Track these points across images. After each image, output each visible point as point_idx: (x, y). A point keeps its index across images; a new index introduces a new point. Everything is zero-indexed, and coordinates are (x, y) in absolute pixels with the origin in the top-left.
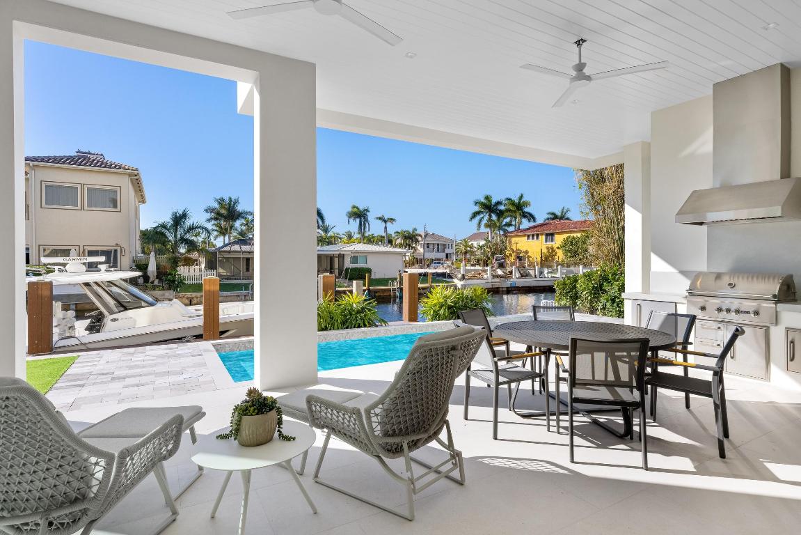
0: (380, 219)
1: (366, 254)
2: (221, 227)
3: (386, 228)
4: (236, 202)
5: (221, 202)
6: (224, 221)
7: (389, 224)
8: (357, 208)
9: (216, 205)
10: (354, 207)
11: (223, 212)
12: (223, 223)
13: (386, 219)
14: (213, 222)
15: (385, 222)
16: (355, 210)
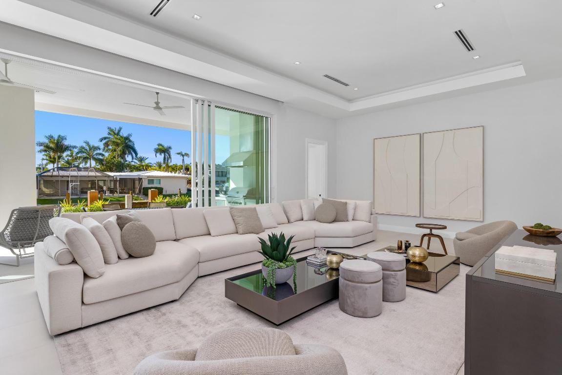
0: (179, 154)
1: (160, 178)
2: (50, 157)
3: (183, 160)
4: (64, 138)
5: (50, 138)
6: (53, 152)
7: (185, 157)
8: (161, 145)
9: (47, 141)
10: (159, 145)
11: (52, 145)
12: (52, 154)
13: (183, 154)
14: (44, 153)
15: (183, 156)
16: (161, 147)
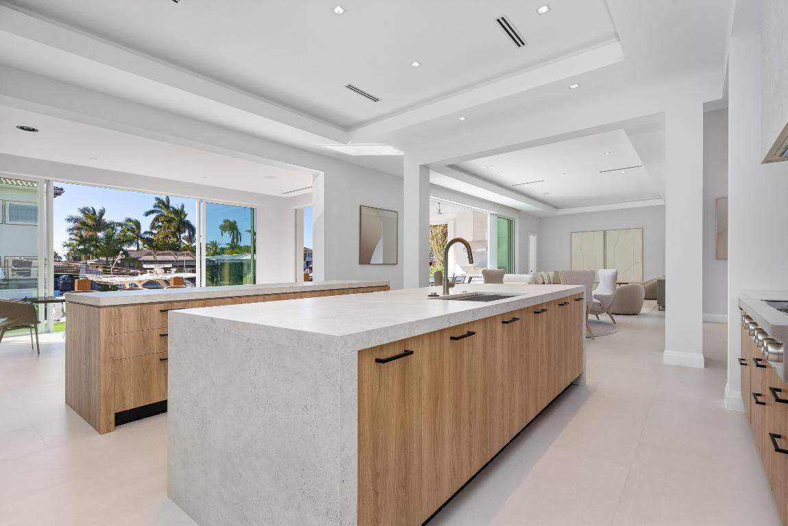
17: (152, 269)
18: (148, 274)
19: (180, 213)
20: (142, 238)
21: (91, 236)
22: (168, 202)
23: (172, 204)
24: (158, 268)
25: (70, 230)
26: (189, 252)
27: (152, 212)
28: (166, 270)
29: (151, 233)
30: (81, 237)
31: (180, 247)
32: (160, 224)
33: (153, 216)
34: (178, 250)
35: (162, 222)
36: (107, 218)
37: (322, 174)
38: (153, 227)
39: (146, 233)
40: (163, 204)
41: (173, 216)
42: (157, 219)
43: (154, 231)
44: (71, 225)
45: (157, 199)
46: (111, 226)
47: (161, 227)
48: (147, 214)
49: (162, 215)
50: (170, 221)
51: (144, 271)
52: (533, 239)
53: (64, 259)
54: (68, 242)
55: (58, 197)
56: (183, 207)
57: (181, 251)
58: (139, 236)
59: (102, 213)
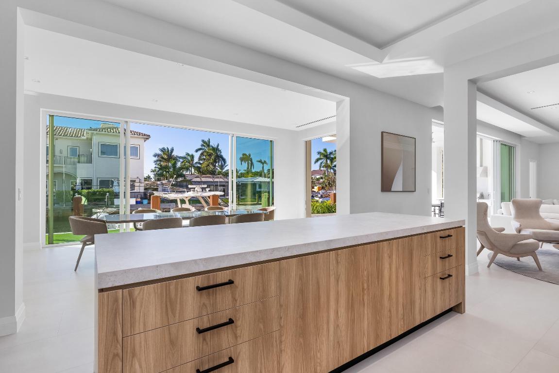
0: (259, 161)
4: (172, 150)
5: (163, 150)
9: (159, 152)
10: (243, 154)
11: (166, 157)
15: (263, 163)
17: (194, 188)
18: (192, 192)
19: (216, 149)
20: (194, 167)
21: (166, 165)
22: (209, 143)
23: (211, 144)
24: (198, 188)
25: (155, 161)
26: (221, 176)
27: (200, 149)
28: (203, 189)
29: (199, 163)
30: (161, 166)
31: (215, 172)
32: (204, 157)
33: (200, 152)
34: (214, 174)
35: (205, 156)
36: (175, 154)
37: (347, 100)
38: (200, 159)
39: (196, 163)
40: (206, 144)
41: (212, 152)
42: (202, 154)
43: (201, 162)
44: (156, 159)
45: (203, 141)
46: (176, 159)
47: (205, 159)
48: (197, 151)
49: (205, 151)
50: (210, 155)
51: (189, 190)
52: (533, 166)
53: (153, 180)
54: (153, 169)
55: (147, 141)
56: (218, 146)
57: (216, 175)
58: (192, 166)
59: (172, 151)
